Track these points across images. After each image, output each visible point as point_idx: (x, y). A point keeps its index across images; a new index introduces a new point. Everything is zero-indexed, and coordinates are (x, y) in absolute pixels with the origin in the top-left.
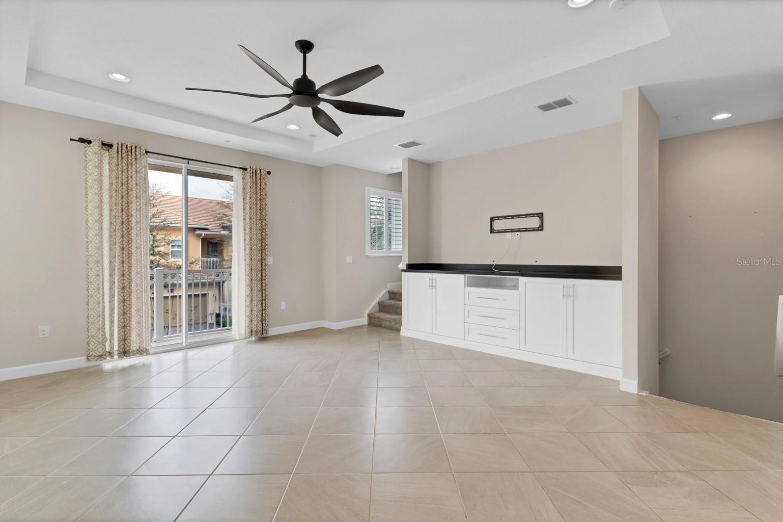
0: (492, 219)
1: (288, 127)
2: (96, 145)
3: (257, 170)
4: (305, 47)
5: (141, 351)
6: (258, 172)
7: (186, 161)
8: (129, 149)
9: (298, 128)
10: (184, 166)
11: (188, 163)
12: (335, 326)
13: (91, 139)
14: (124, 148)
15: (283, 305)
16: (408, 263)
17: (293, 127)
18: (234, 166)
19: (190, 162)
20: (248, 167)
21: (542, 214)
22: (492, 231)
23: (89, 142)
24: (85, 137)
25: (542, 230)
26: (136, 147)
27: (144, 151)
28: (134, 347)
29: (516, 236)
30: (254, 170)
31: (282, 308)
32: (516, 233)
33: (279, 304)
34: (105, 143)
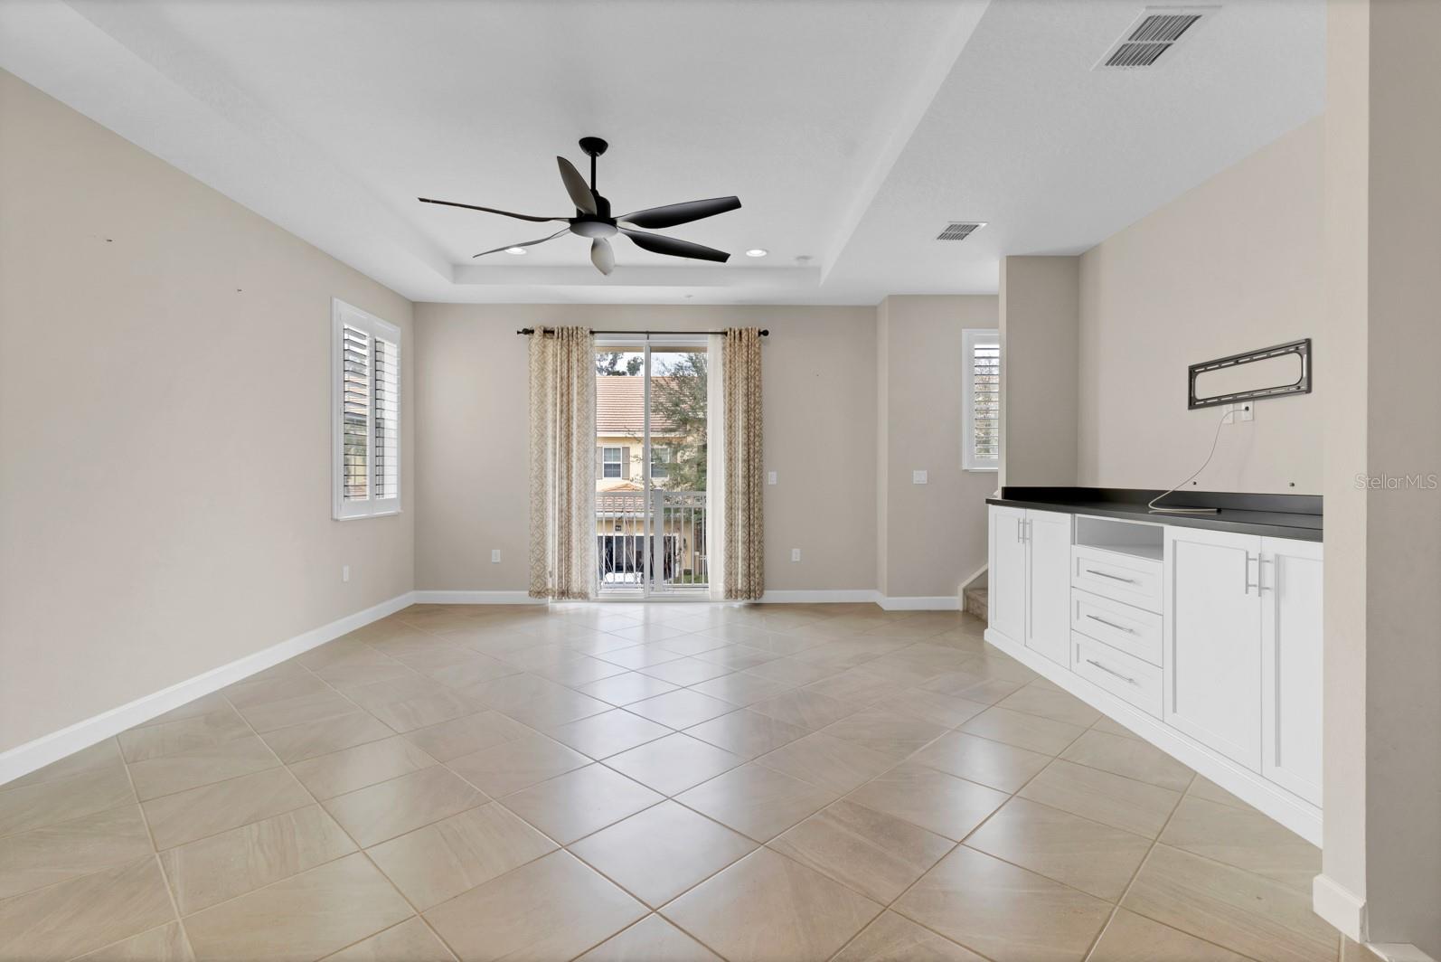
0: (1193, 372)
1: (748, 253)
2: (538, 333)
3: (743, 331)
4: (594, 146)
5: (583, 596)
6: (744, 334)
7: (646, 335)
8: (570, 332)
9: (765, 253)
10: (641, 340)
11: (648, 338)
12: (889, 603)
13: (534, 328)
14: (565, 333)
15: (796, 555)
16: (1005, 486)
17: (756, 253)
18: (710, 331)
19: (651, 336)
20: (728, 330)
21: (1308, 342)
22: (1193, 403)
23: (532, 332)
24: (529, 328)
25: (1309, 390)
26: (577, 328)
27: (588, 332)
28: (575, 587)
29: (1244, 413)
30: (737, 333)
31: (794, 560)
32: (1243, 405)
33: (787, 551)
34: (549, 329)
